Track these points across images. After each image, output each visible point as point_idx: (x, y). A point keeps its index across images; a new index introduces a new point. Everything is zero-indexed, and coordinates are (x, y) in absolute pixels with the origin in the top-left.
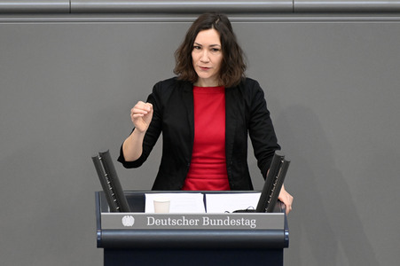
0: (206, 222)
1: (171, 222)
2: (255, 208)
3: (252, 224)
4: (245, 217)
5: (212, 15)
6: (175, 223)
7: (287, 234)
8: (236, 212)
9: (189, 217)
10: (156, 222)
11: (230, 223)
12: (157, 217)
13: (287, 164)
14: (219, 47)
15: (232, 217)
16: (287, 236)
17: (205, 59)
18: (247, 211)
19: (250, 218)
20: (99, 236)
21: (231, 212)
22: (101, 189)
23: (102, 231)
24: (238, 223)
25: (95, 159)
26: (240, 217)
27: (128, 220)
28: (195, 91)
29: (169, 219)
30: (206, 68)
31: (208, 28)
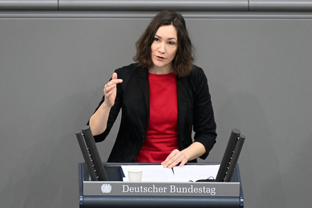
0: (173, 190)
1: (143, 190)
2: (215, 178)
3: (212, 192)
4: (207, 186)
5: (170, 13)
6: (147, 190)
7: (242, 200)
8: (199, 181)
9: (158, 185)
10: (130, 189)
11: (193, 191)
12: (131, 185)
13: (243, 140)
14: (175, 40)
15: (195, 186)
16: (242, 202)
17: (162, 50)
18: (208, 180)
19: (211, 186)
20: (81, 202)
21: (194, 181)
22: (83, 160)
23: (84, 197)
24: (200, 191)
25: (78, 136)
26: (202, 186)
27: (106, 188)
28: (150, 78)
29: (141, 187)
30: (162, 58)
31: (167, 24)
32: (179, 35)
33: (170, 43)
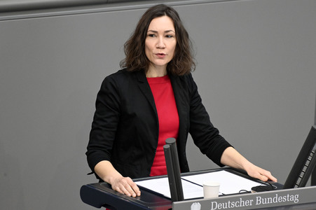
0: (259, 202)
3: (296, 199)
6: (234, 205)
10: (218, 206)
11: (278, 200)
14: (173, 32)
27: (196, 207)
29: (229, 203)
30: (162, 54)
31: (160, 15)
32: (176, 26)
33: (167, 36)
